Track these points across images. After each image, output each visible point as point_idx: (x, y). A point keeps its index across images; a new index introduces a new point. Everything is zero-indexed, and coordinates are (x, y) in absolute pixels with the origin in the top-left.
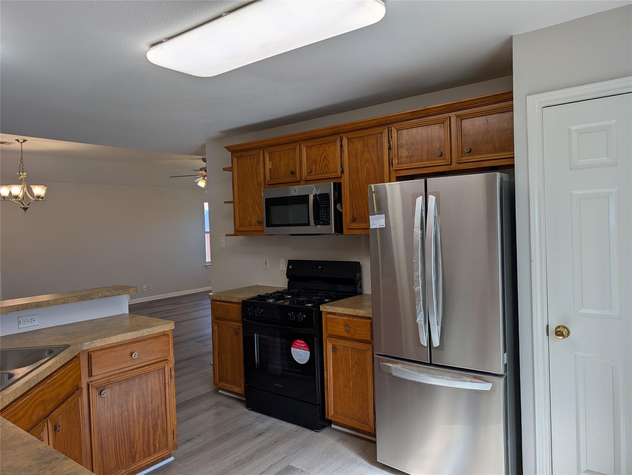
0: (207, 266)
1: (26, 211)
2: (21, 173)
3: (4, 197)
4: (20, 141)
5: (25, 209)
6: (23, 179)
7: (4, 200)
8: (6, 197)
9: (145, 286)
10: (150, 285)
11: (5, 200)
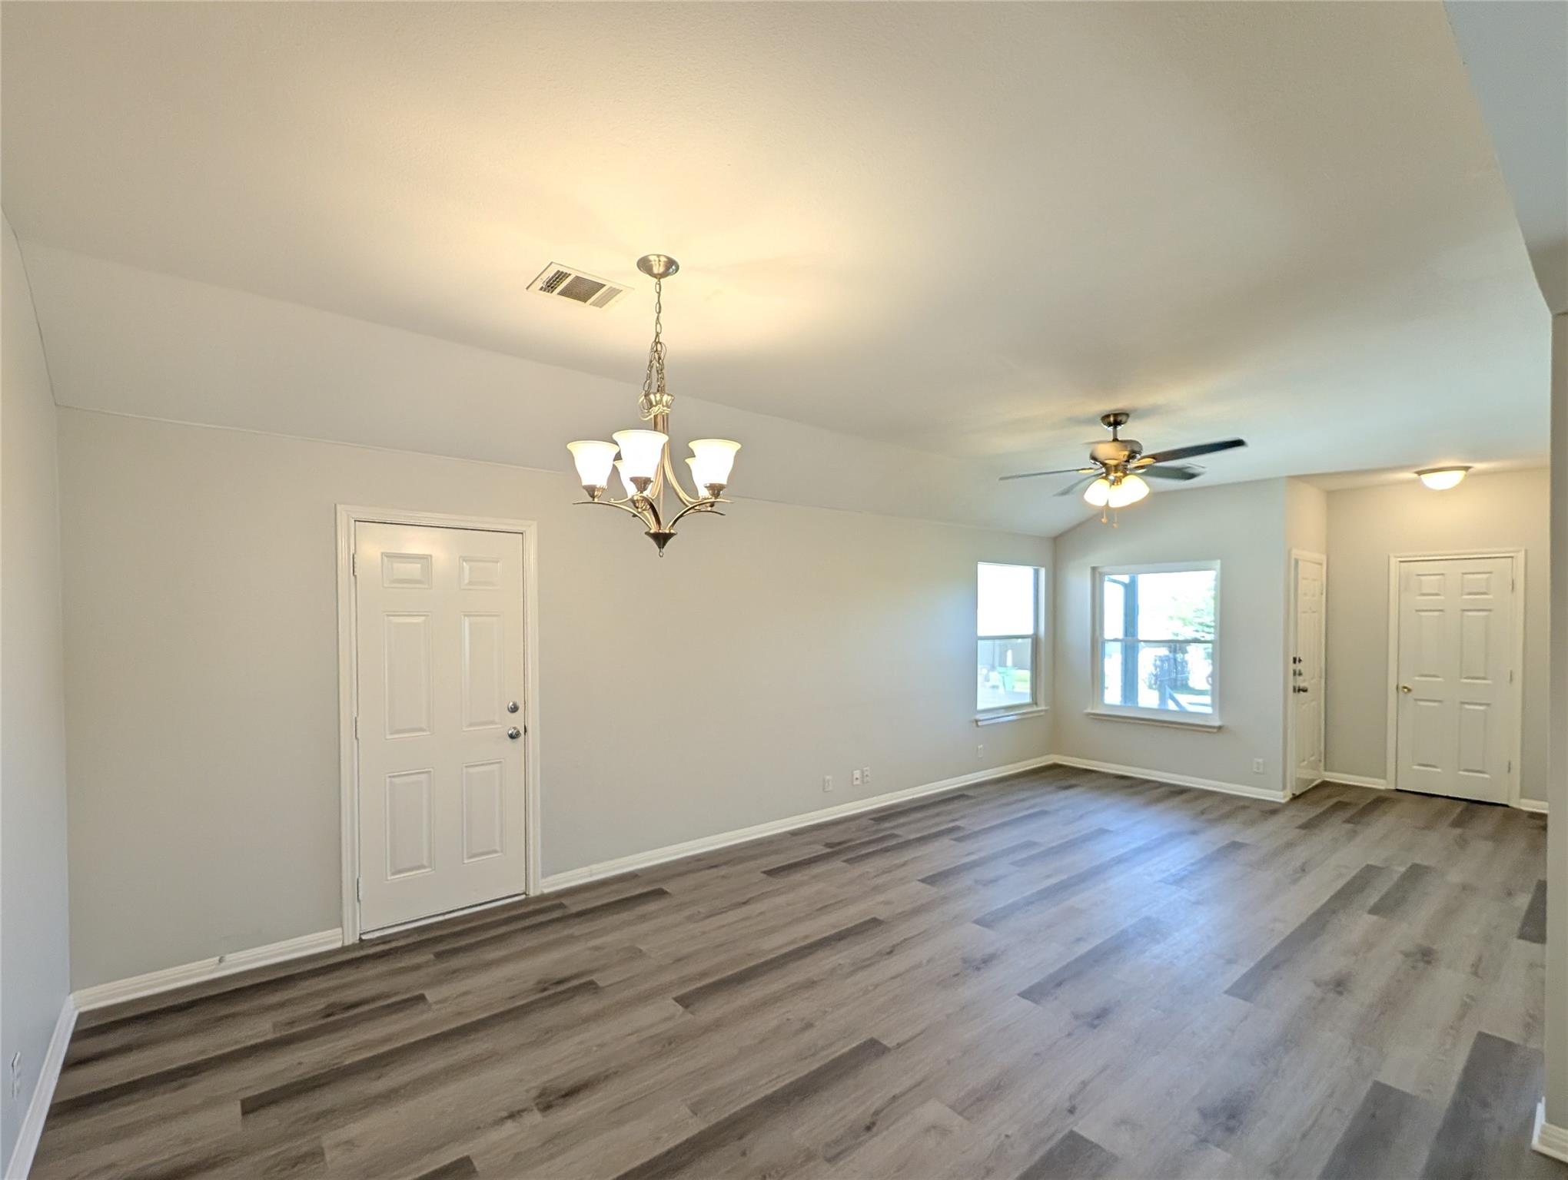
0: (977, 721)
1: (664, 550)
2: (652, 397)
3: (591, 490)
4: (655, 271)
5: (661, 539)
6: (659, 419)
7: (591, 499)
8: (599, 489)
9: (857, 774)
10: (866, 770)
11: (596, 500)
